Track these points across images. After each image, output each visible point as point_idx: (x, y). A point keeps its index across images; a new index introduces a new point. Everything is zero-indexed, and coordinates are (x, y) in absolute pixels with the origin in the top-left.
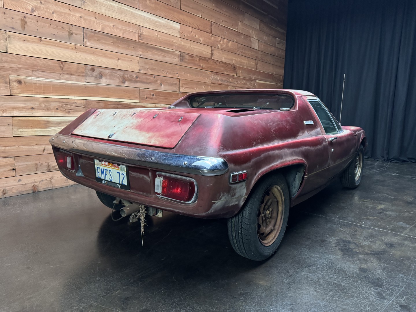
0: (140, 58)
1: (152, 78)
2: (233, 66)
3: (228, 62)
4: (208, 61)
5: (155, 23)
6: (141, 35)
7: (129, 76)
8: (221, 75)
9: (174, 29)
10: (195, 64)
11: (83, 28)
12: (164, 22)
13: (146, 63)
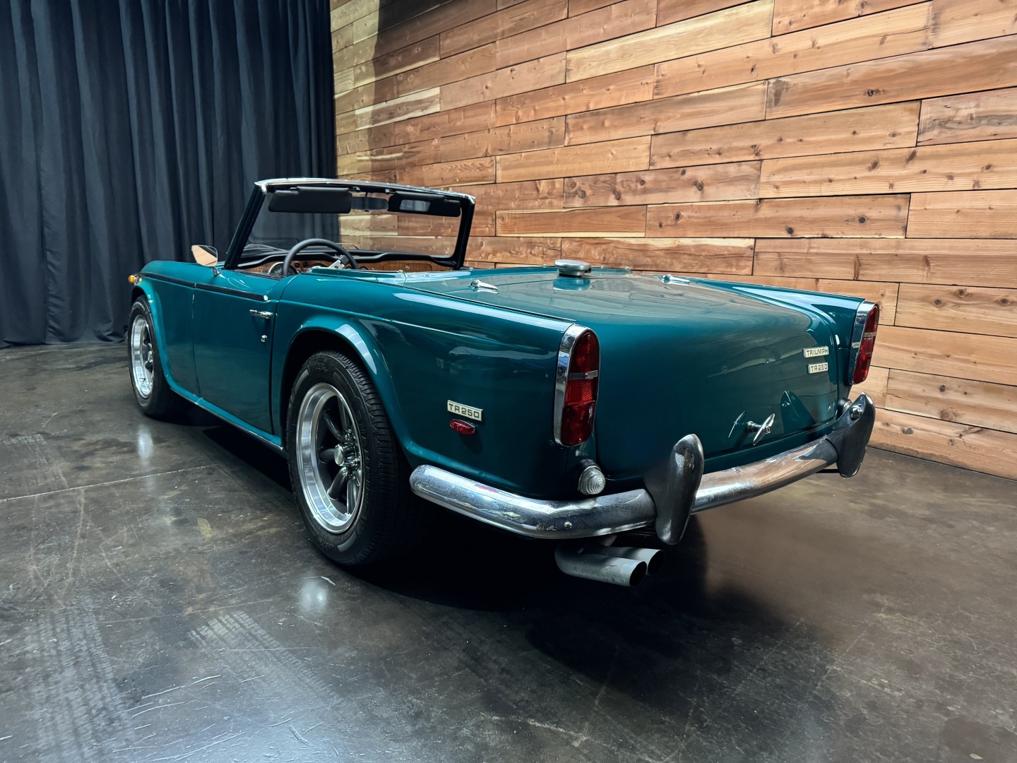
0: (654, 137)
1: (676, 176)
5: (692, 36)
6: (658, 85)
11: (566, 115)
12: (722, 19)
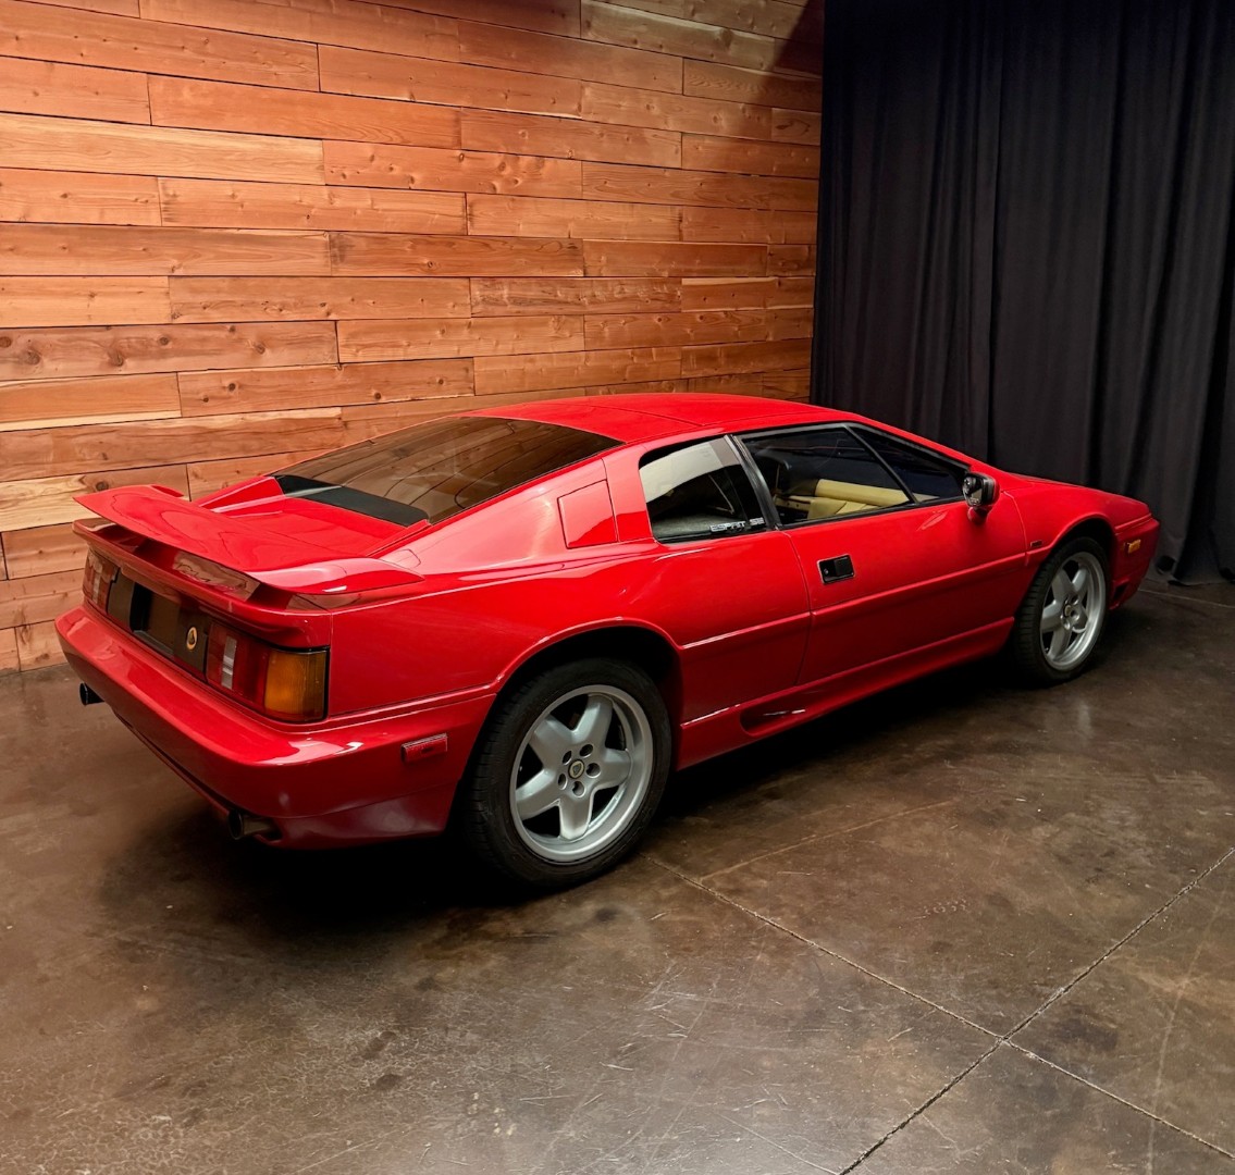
0: (172, 279)
1: (223, 334)
2: (566, 245)
3: (545, 233)
4: (454, 244)
5: (220, 156)
6: (168, 206)
7: (133, 340)
8: (514, 283)
9: (297, 164)
10: (395, 263)
12: (258, 146)
13: (194, 291)
